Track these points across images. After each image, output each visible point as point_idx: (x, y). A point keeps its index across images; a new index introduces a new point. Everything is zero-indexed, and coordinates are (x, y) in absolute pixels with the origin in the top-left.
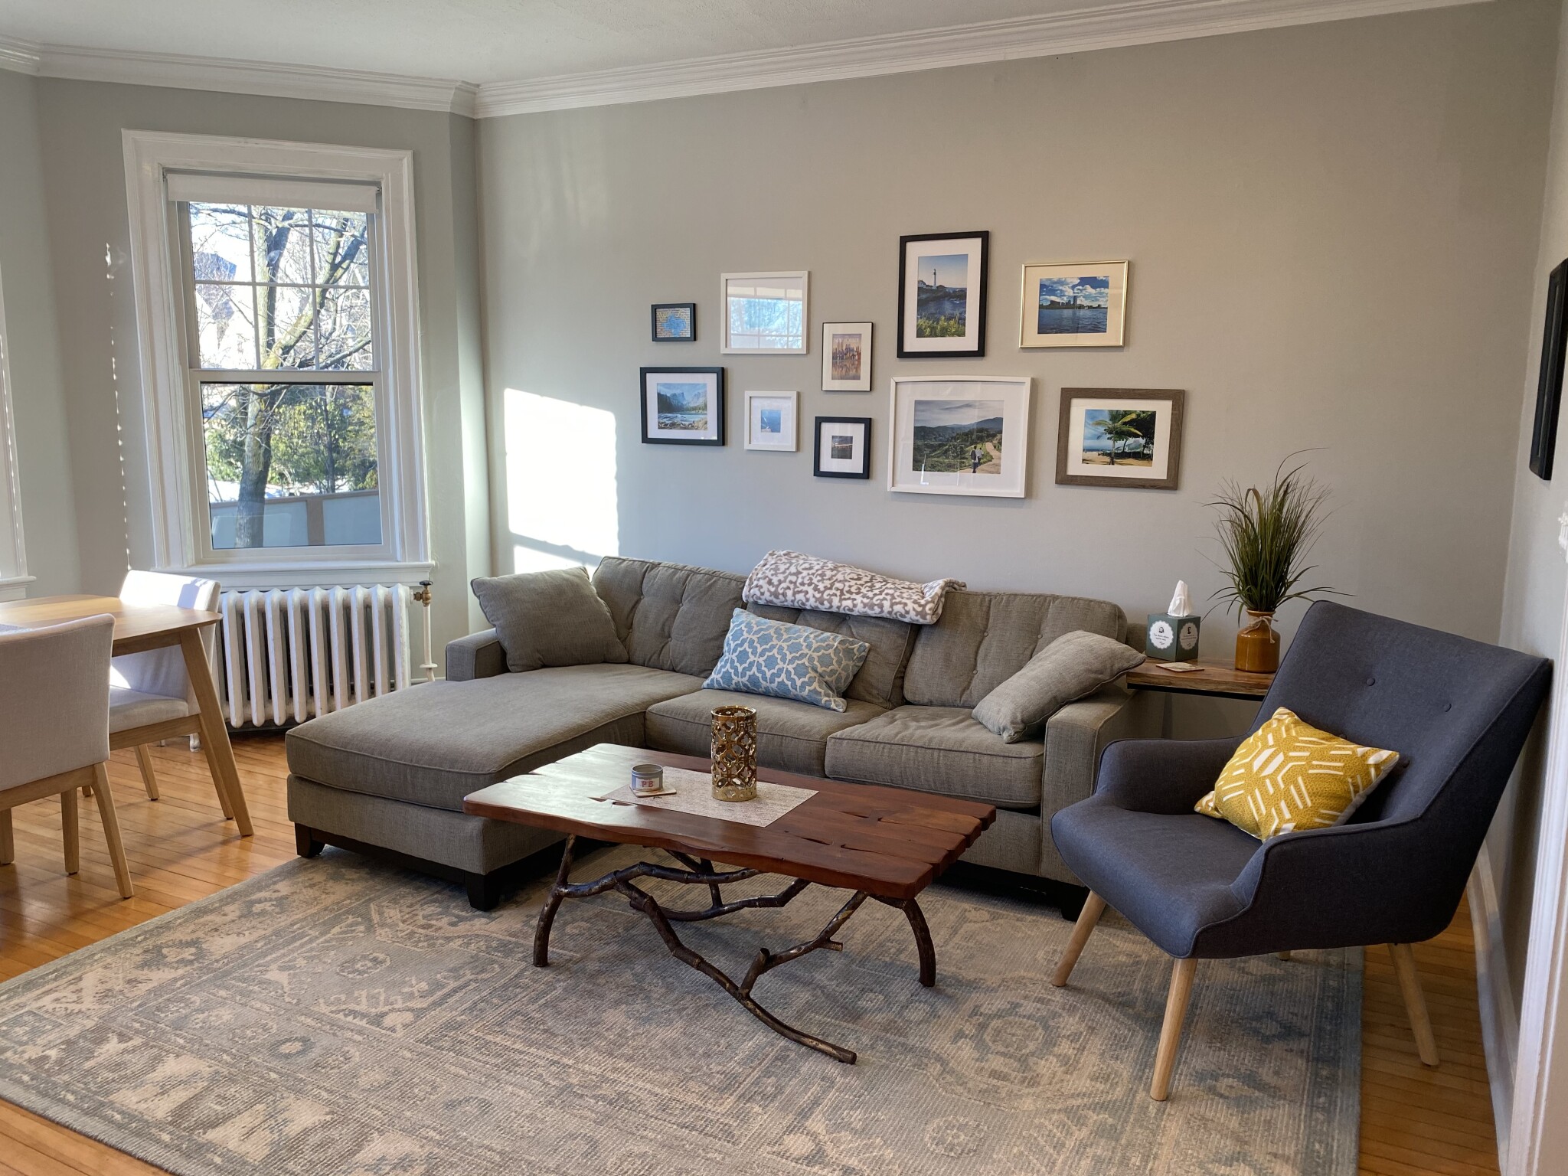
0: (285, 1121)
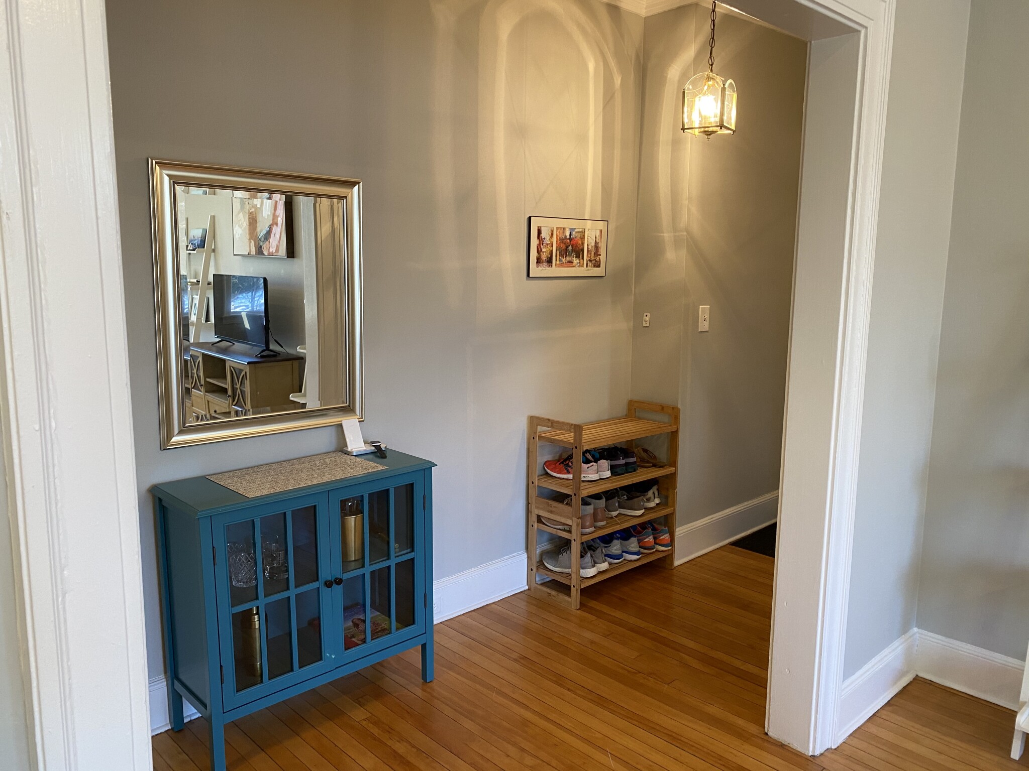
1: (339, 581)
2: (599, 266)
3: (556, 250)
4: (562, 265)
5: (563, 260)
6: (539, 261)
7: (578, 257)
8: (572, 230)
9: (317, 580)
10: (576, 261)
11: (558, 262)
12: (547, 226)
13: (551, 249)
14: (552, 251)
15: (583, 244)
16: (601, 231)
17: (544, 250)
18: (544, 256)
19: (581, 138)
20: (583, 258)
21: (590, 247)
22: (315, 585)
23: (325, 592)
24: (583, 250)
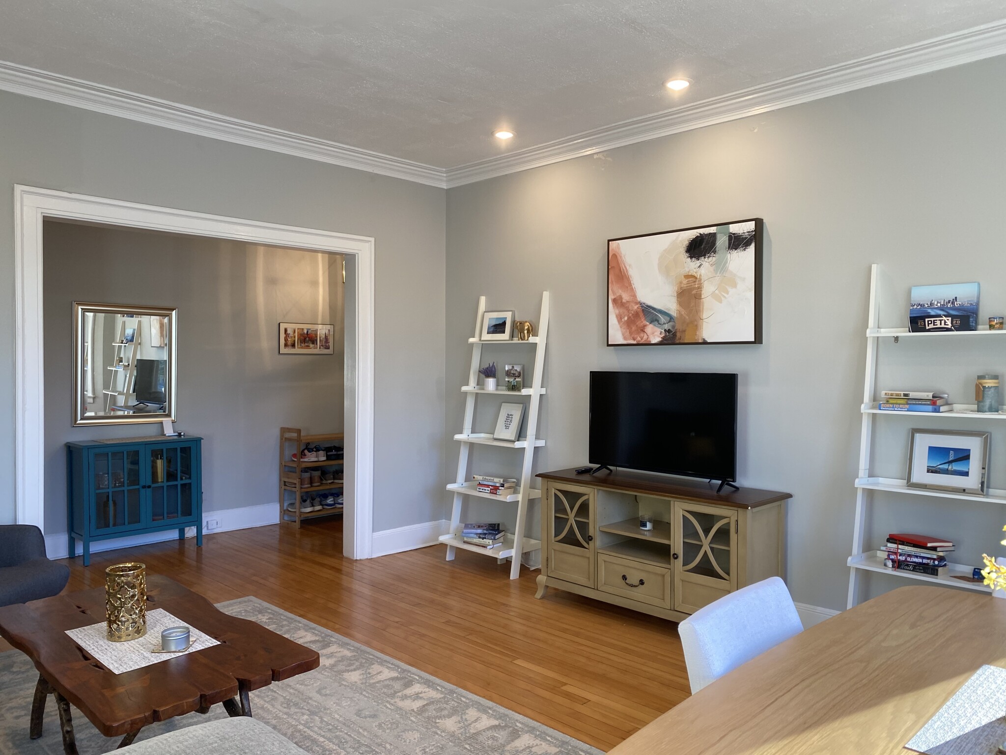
0: (459, 722)
1: (149, 487)
2: (329, 348)
3: (298, 340)
4: (302, 348)
5: (303, 345)
6: (286, 345)
7: (313, 343)
8: (308, 330)
9: (139, 485)
10: (311, 346)
11: (299, 346)
12: (290, 327)
13: (294, 339)
14: (295, 341)
15: (317, 337)
16: (329, 330)
17: (289, 340)
18: (289, 343)
19: (314, 283)
20: (317, 344)
21: (321, 339)
22: (137, 487)
23: (143, 491)
24: (317, 340)
